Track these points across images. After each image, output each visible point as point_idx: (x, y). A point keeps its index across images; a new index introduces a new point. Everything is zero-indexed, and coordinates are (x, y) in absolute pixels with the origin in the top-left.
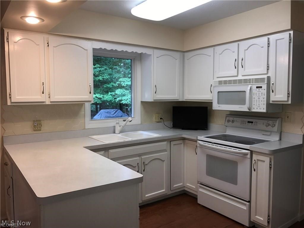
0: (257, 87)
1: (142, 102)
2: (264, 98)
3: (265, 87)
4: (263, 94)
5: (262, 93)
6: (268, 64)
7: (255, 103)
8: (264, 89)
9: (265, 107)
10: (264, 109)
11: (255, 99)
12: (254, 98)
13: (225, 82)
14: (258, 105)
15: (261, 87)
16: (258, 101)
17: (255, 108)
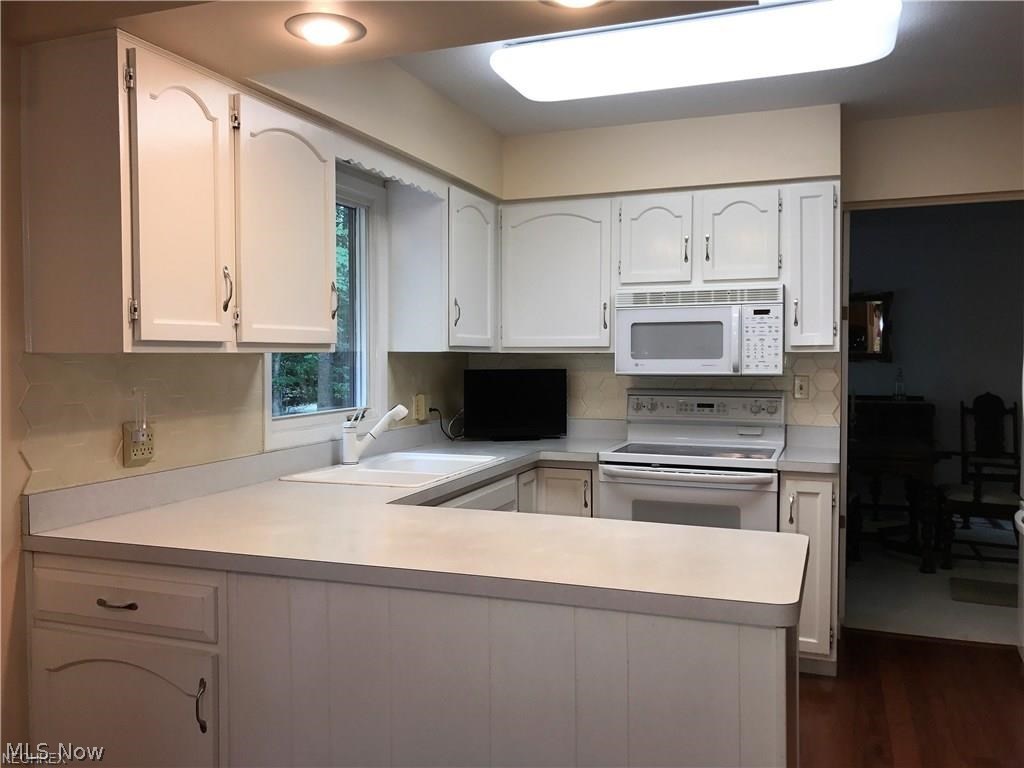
0: (757, 312)
1: (391, 355)
2: (775, 340)
3: (776, 310)
4: (773, 329)
5: (770, 327)
6: (780, 256)
7: (752, 353)
8: (777, 318)
9: (779, 360)
10: (776, 366)
11: (751, 343)
12: (748, 340)
13: (657, 298)
14: (759, 356)
15: (767, 312)
16: (758, 347)
17: (752, 366)
